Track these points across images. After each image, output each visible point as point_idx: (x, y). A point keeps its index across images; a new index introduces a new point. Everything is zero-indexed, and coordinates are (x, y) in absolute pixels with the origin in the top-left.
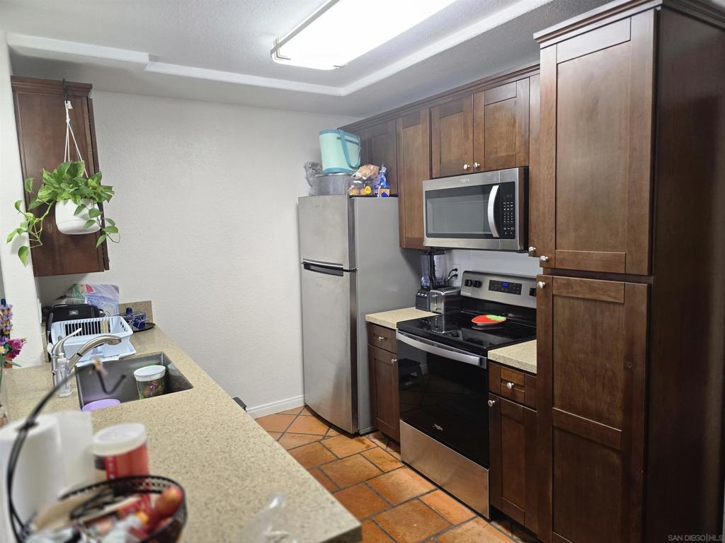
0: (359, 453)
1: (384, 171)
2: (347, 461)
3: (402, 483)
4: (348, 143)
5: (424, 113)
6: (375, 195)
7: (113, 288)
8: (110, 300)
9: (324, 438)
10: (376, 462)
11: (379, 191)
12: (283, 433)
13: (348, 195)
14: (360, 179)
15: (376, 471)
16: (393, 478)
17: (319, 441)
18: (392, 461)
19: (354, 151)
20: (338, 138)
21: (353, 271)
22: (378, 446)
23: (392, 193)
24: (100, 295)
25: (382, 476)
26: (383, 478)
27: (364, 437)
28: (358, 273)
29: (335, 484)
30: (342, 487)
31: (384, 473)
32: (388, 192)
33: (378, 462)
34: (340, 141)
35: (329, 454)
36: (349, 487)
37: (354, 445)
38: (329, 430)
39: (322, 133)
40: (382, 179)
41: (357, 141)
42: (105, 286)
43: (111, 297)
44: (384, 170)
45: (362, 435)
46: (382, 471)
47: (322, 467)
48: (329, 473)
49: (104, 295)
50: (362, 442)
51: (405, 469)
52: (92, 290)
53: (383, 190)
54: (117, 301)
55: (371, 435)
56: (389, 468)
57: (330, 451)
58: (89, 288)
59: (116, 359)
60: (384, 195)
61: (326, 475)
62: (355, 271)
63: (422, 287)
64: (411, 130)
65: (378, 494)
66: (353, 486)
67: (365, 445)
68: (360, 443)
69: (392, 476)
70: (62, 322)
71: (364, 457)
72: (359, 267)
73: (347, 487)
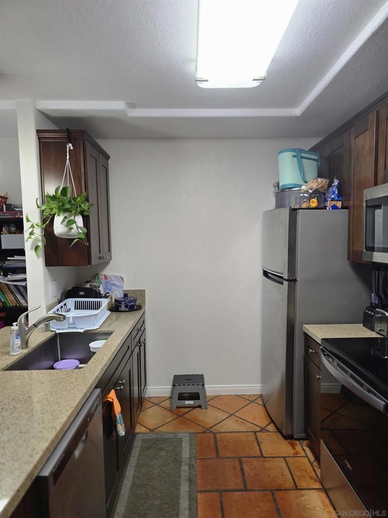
0: (284, 458)
1: (336, 184)
2: (269, 461)
3: (309, 508)
4: (305, 161)
5: (372, 117)
6: (325, 208)
7: (120, 278)
8: (119, 287)
9: (261, 431)
10: (295, 473)
11: (329, 204)
12: (231, 415)
13: (290, 208)
14: (307, 192)
15: (289, 483)
16: (302, 498)
17: (255, 432)
18: (311, 478)
19: (311, 167)
20: (294, 156)
21: (292, 281)
22: (307, 456)
23: (344, 205)
24: (112, 282)
25: (293, 492)
26: (293, 494)
27: (297, 442)
28: (298, 283)
29: (245, 482)
30: (249, 487)
31: (296, 488)
32: (339, 204)
33: (297, 473)
34: (295, 159)
35: (257, 448)
36: (256, 490)
37: (284, 448)
38: (270, 424)
39: (280, 152)
40: (333, 191)
41: (316, 158)
42: (115, 276)
43: (119, 285)
44: (336, 182)
45: (296, 439)
46: (296, 485)
47: (243, 459)
48: (246, 468)
49: (115, 283)
50: (293, 446)
51: (320, 493)
52: (107, 279)
53: (334, 203)
54: (122, 288)
55: (305, 443)
56: (304, 485)
57: (259, 445)
58: (106, 277)
59: (82, 331)
60: (334, 207)
61: (242, 470)
62: (295, 280)
63: (371, 303)
64: (361, 140)
65: (278, 510)
66: (259, 490)
67: (294, 451)
68: (291, 447)
69: (303, 496)
70: (73, 299)
71: (287, 464)
72: (299, 277)
73: (254, 491)
